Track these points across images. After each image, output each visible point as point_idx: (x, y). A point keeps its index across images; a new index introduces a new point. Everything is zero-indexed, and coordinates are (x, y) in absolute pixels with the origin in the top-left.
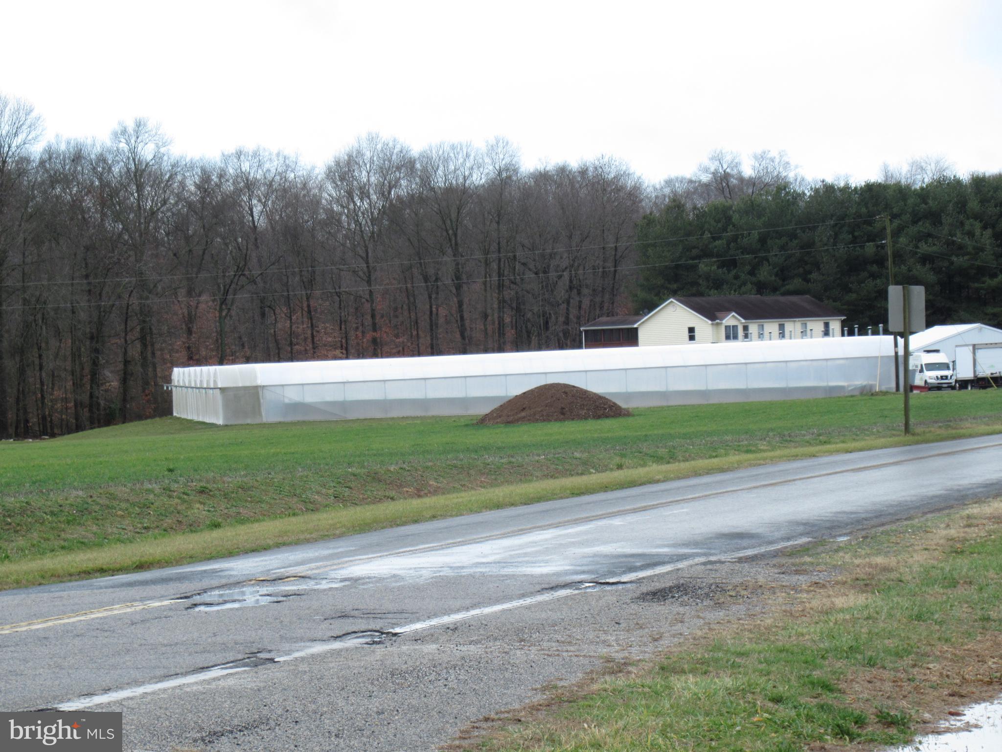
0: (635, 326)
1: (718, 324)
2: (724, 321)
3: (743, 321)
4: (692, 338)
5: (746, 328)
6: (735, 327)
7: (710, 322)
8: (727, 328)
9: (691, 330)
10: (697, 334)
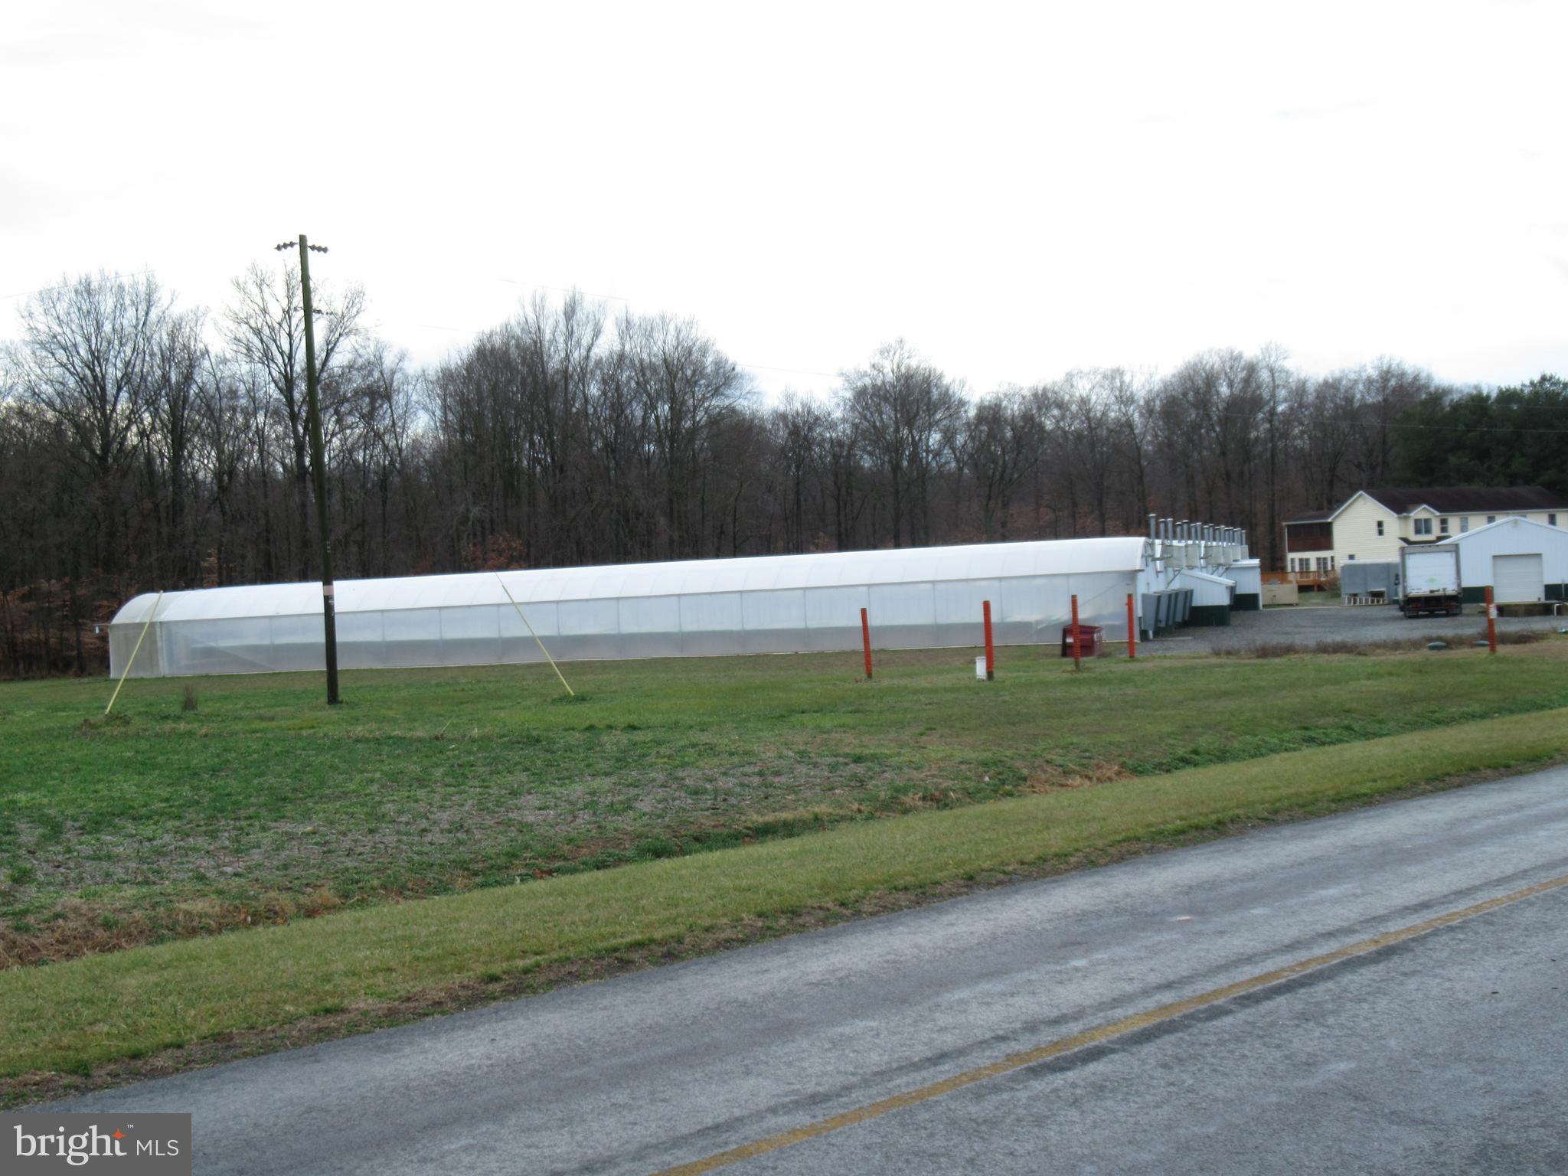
0: (1329, 520)
1: (1406, 518)
2: (1412, 514)
3: (1438, 514)
4: (1381, 533)
5: (1444, 522)
6: (1427, 521)
7: (1396, 515)
8: (1417, 521)
9: (1380, 524)
10: (1385, 528)
